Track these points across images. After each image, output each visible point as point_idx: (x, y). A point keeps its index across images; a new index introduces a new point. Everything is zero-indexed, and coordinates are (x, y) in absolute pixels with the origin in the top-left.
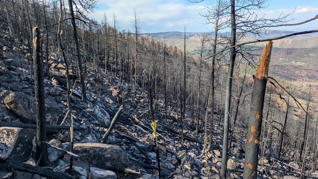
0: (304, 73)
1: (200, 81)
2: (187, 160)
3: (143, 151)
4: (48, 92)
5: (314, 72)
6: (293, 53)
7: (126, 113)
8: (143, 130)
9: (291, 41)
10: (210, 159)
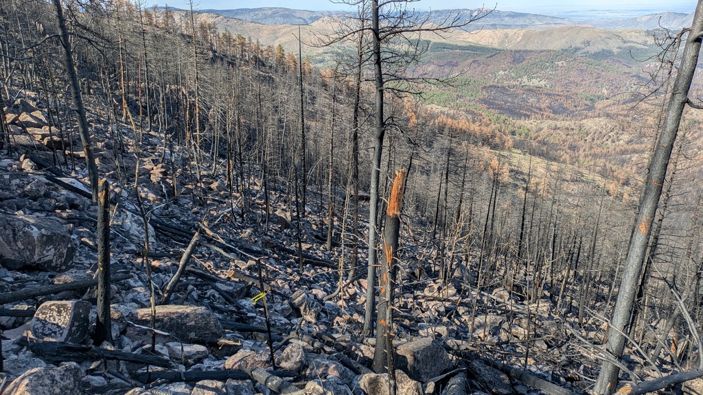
0: (545, 102)
1: (332, 147)
2: (309, 307)
3: (230, 298)
4: (22, 190)
5: (563, 100)
6: (524, 59)
7: (186, 219)
8: (224, 253)
9: (522, 34)
10: (353, 297)
